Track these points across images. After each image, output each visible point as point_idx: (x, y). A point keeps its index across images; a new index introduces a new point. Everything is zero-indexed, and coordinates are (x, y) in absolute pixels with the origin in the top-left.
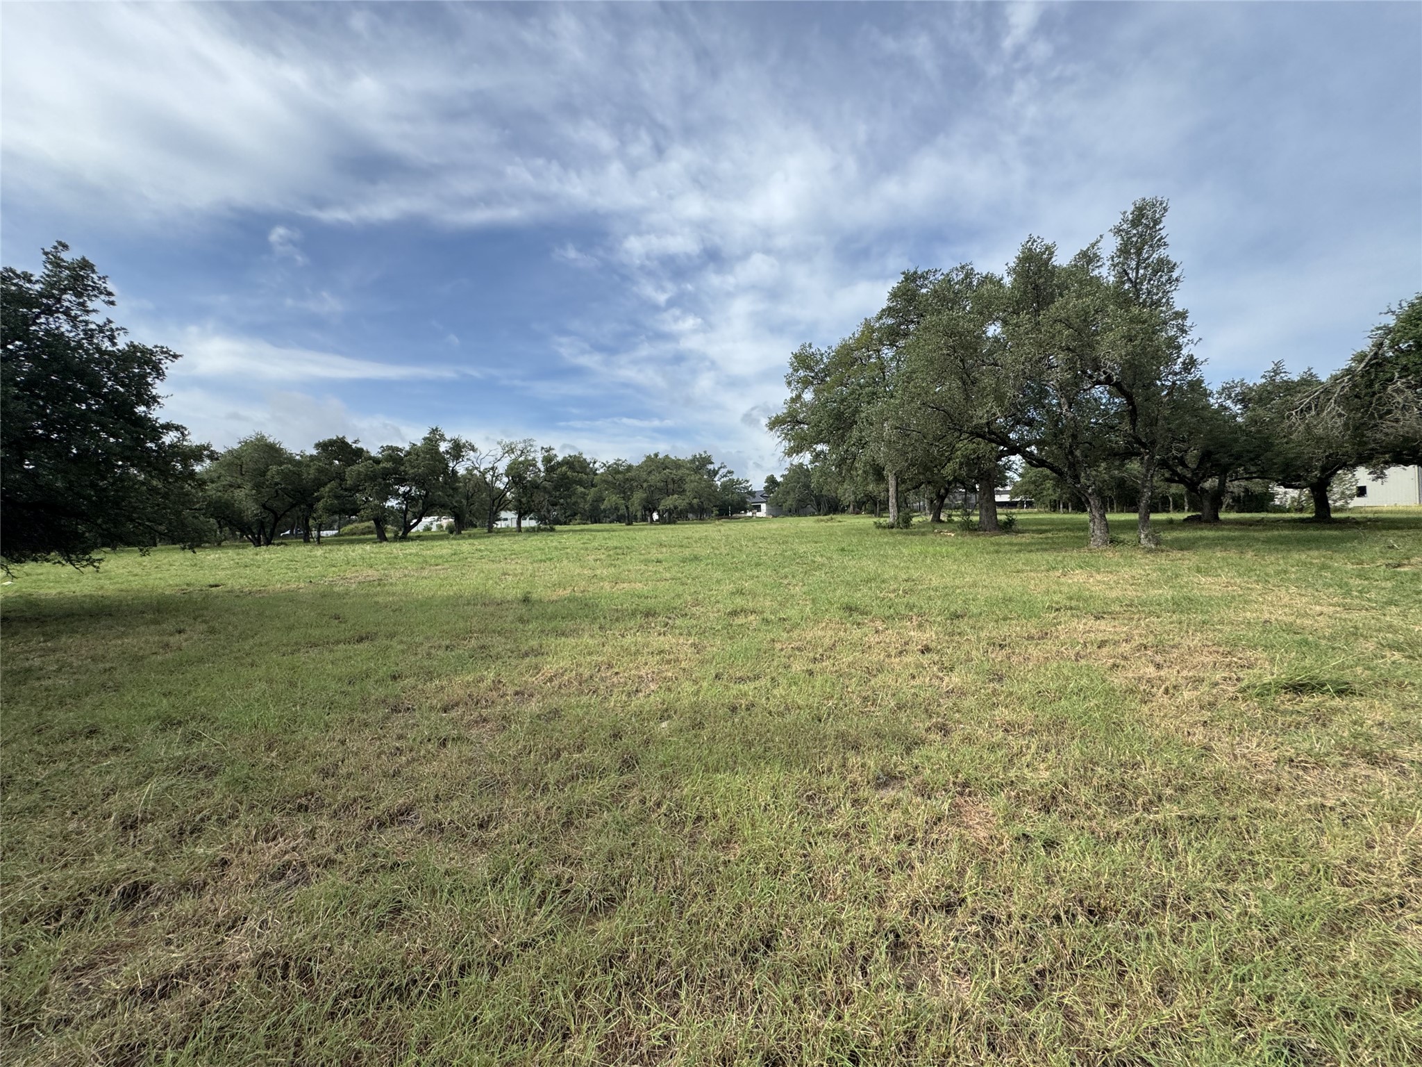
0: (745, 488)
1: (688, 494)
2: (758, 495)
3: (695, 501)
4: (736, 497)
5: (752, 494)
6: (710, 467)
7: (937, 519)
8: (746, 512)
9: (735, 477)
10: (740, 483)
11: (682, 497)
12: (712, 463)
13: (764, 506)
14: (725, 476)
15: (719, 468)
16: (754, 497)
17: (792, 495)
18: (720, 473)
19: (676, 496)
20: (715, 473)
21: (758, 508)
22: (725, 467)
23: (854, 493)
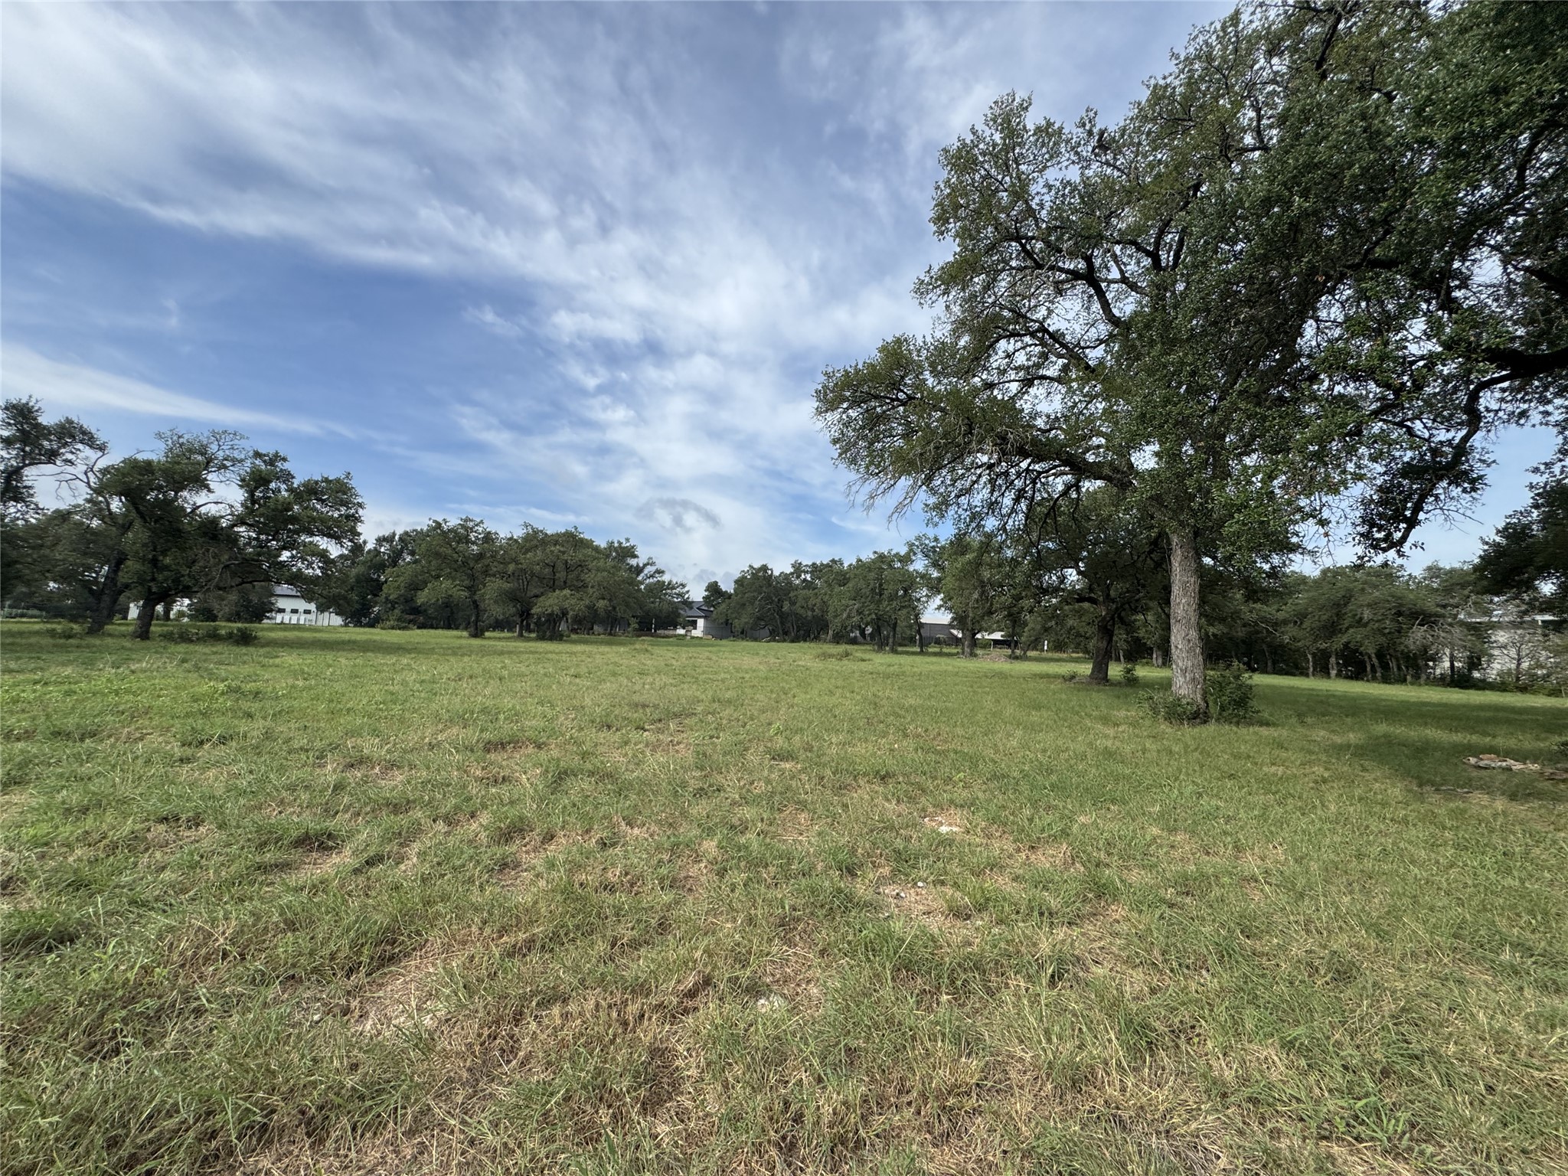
0: (680, 595)
1: (590, 591)
2: (695, 606)
3: (601, 604)
4: (665, 606)
5: (688, 604)
6: (633, 562)
7: (1100, 676)
8: (675, 628)
9: (666, 578)
10: (673, 588)
11: (578, 595)
12: (636, 556)
13: (701, 623)
14: (652, 576)
15: (645, 565)
16: (691, 608)
17: (749, 609)
18: (646, 571)
19: (567, 592)
20: (639, 570)
21: (694, 624)
22: (653, 564)
23: (859, 613)
